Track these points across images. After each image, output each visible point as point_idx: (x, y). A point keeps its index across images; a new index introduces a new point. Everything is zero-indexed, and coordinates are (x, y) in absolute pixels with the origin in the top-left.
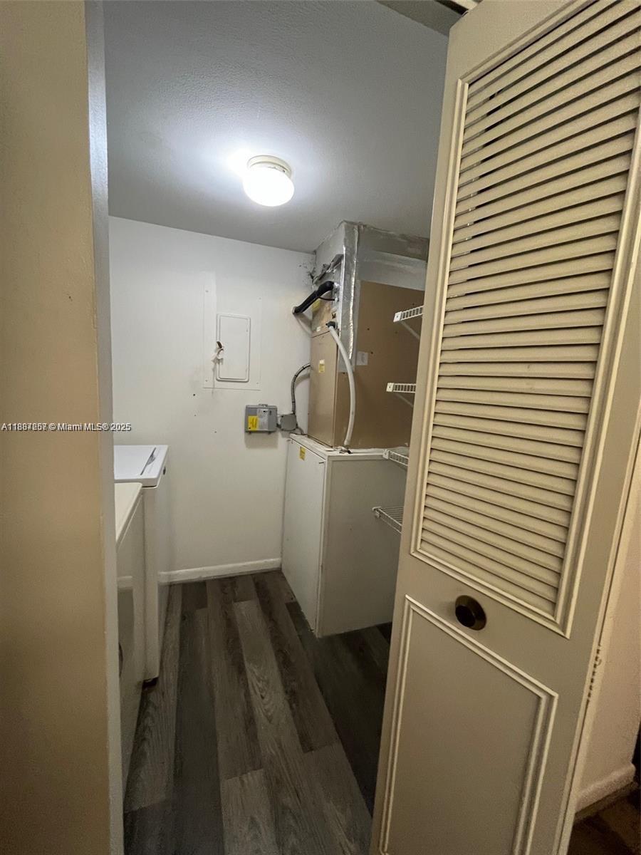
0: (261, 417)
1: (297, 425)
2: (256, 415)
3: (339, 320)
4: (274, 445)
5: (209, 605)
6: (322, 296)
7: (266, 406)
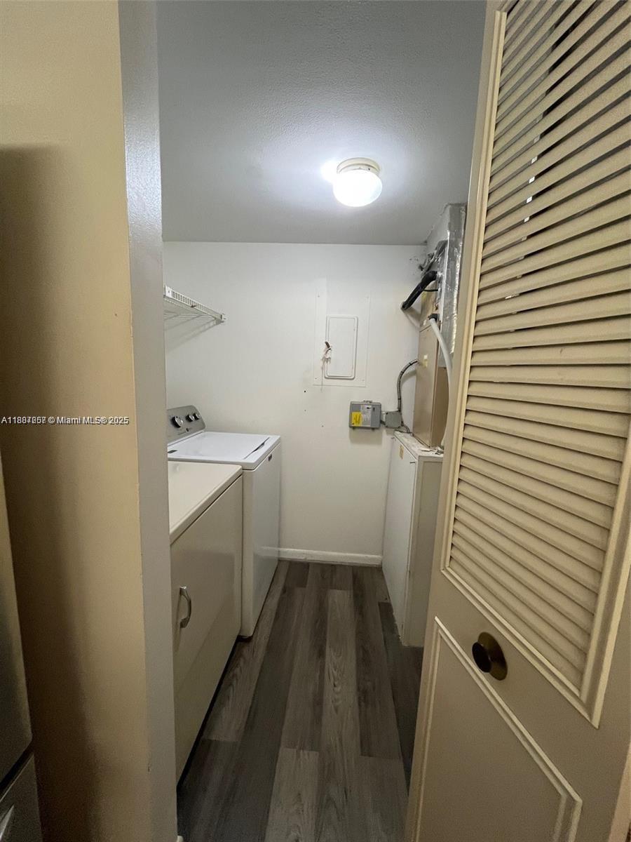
0: (364, 413)
1: (402, 422)
2: (359, 411)
3: (441, 312)
4: (379, 442)
5: (308, 585)
6: (426, 289)
7: (371, 402)
